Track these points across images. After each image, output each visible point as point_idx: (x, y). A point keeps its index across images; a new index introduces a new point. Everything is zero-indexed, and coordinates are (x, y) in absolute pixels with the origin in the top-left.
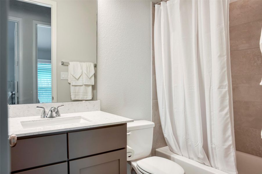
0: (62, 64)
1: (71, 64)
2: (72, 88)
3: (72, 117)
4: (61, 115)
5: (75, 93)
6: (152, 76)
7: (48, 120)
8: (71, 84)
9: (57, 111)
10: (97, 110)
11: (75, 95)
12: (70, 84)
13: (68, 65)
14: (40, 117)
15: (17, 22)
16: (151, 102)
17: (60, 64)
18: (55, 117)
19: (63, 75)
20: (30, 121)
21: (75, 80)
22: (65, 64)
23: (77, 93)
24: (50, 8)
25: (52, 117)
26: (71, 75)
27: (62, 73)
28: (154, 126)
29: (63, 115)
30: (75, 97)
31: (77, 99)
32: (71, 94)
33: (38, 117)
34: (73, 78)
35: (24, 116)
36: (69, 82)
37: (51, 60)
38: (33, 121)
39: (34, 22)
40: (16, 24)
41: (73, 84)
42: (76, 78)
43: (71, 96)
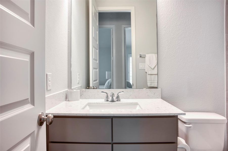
0: (141, 57)
1: (148, 56)
2: (148, 77)
3: (130, 103)
4: (121, 100)
5: (151, 81)
6: (225, 63)
7: (108, 103)
8: (148, 73)
9: (118, 97)
10: (157, 98)
11: (151, 82)
12: (146, 73)
13: (145, 57)
14: (104, 100)
15: (112, 29)
16: (225, 93)
17: (139, 56)
18: (115, 101)
19: (141, 66)
20: (94, 103)
21: (151, 69)
22: (142, 56)
23: (153, 81)
24: (130, 12)
25: (113, 101)
26: (148, 66)
27: (140, 64)
28: (227, 122)
29: (123, 101)
30: (151, 84)
31: (152, 86)
32: (148, 82)
33: (103, 101)
34: (149, 68)
35: (95, 99)
36: (146, 71)
37: (131, 54)
38: (97, 103)
39: (123, 26)
40: (111, 29)
41: (149, 73)
42: (151, 68)
43: (147, 83)
